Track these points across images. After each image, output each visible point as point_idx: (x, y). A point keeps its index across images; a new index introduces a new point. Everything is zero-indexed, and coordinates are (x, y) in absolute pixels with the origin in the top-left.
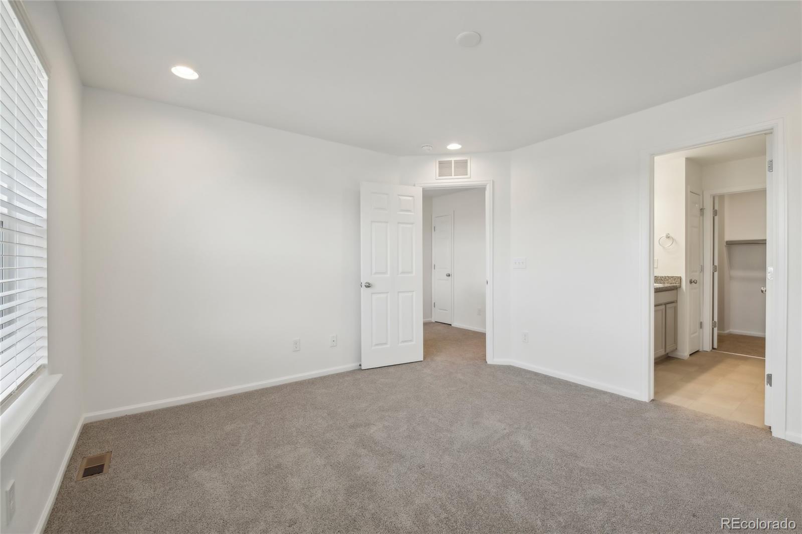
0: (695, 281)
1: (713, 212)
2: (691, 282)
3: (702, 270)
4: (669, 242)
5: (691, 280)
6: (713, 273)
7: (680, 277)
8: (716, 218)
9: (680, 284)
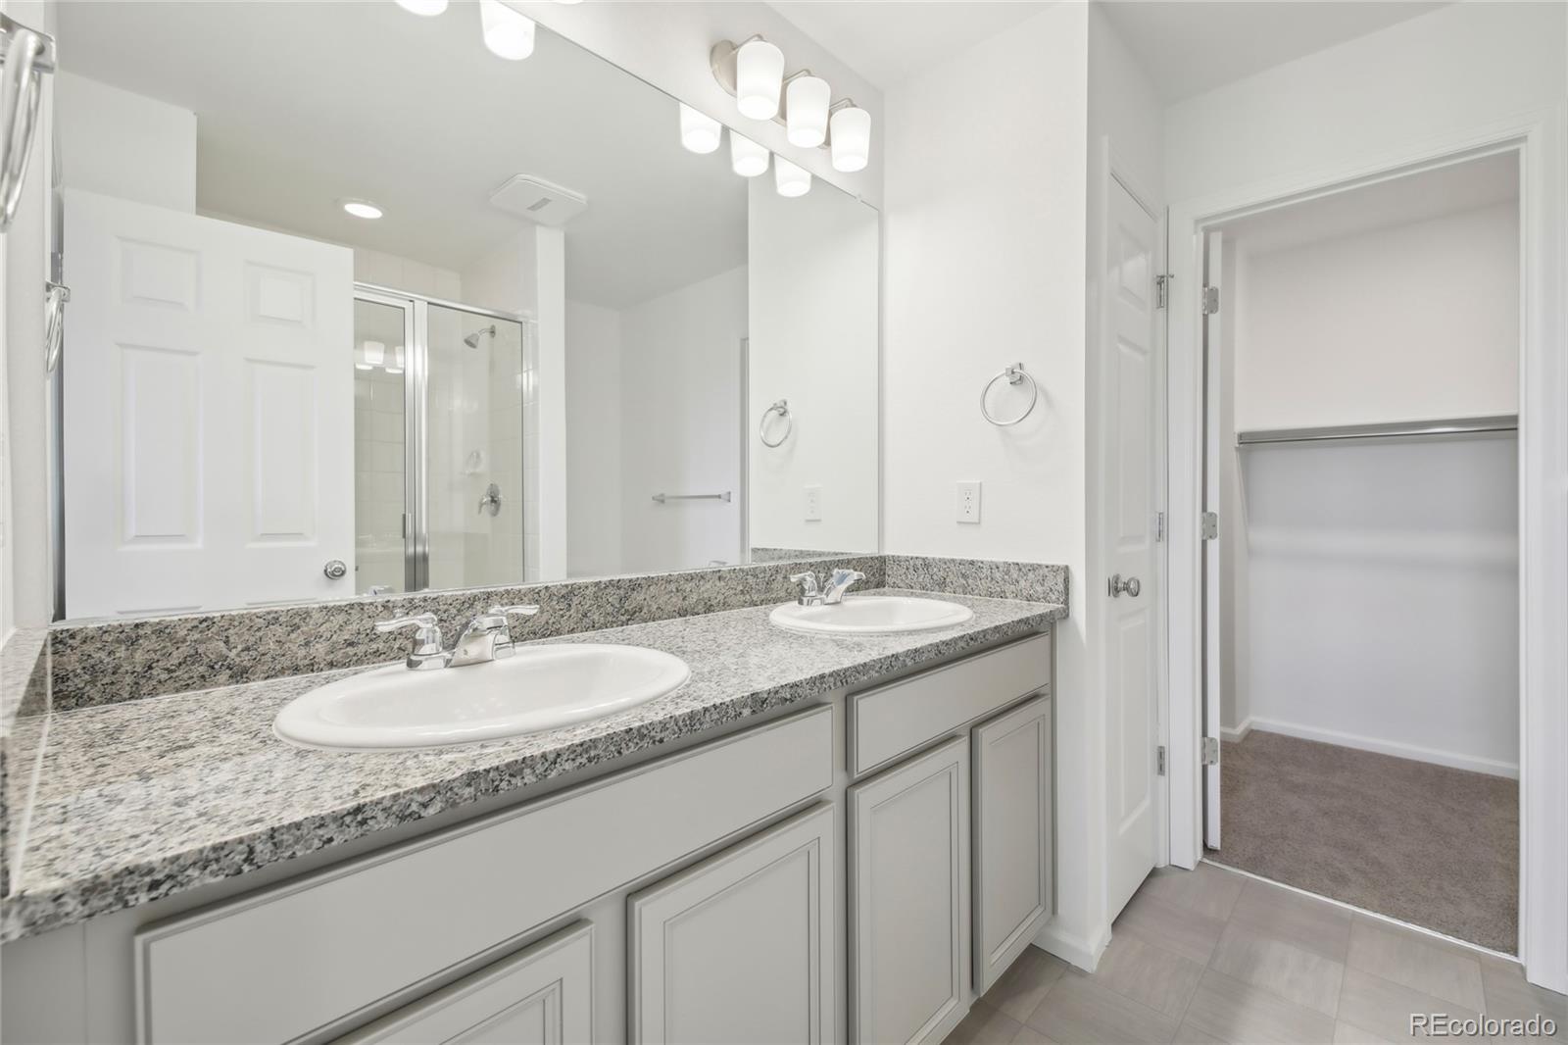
0: (1132, 585)
1: (1205, 295)
2: (1115, 588)
3: (1161, 534)
4: (1021, 400)
5: (1117, 579)
6: (1204, 544)
7: (1067, 567)
8: (1214, 318)
9: (1066, 602)
